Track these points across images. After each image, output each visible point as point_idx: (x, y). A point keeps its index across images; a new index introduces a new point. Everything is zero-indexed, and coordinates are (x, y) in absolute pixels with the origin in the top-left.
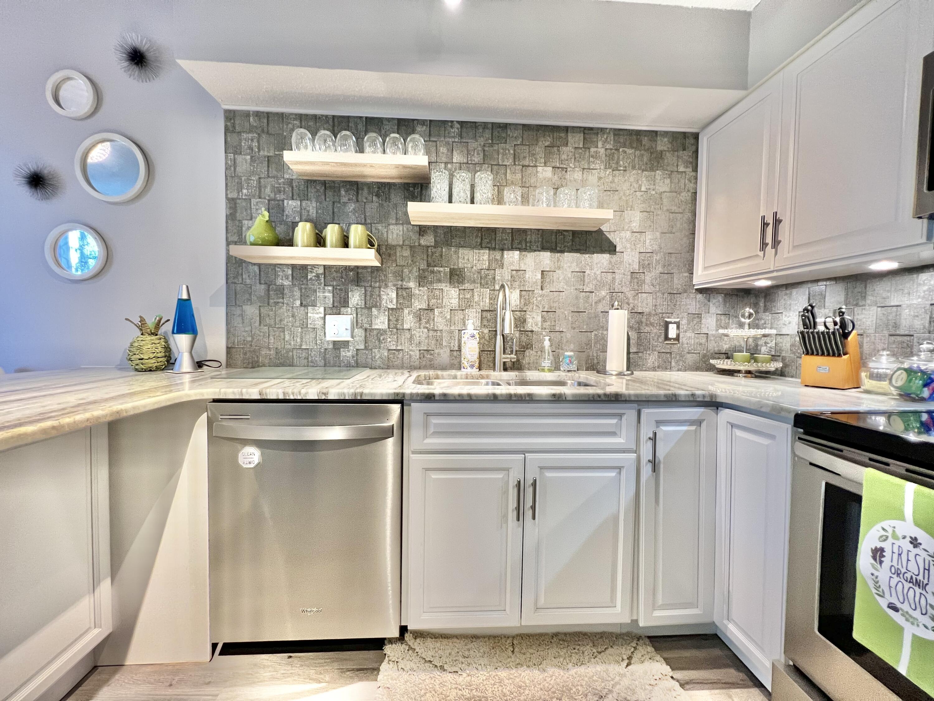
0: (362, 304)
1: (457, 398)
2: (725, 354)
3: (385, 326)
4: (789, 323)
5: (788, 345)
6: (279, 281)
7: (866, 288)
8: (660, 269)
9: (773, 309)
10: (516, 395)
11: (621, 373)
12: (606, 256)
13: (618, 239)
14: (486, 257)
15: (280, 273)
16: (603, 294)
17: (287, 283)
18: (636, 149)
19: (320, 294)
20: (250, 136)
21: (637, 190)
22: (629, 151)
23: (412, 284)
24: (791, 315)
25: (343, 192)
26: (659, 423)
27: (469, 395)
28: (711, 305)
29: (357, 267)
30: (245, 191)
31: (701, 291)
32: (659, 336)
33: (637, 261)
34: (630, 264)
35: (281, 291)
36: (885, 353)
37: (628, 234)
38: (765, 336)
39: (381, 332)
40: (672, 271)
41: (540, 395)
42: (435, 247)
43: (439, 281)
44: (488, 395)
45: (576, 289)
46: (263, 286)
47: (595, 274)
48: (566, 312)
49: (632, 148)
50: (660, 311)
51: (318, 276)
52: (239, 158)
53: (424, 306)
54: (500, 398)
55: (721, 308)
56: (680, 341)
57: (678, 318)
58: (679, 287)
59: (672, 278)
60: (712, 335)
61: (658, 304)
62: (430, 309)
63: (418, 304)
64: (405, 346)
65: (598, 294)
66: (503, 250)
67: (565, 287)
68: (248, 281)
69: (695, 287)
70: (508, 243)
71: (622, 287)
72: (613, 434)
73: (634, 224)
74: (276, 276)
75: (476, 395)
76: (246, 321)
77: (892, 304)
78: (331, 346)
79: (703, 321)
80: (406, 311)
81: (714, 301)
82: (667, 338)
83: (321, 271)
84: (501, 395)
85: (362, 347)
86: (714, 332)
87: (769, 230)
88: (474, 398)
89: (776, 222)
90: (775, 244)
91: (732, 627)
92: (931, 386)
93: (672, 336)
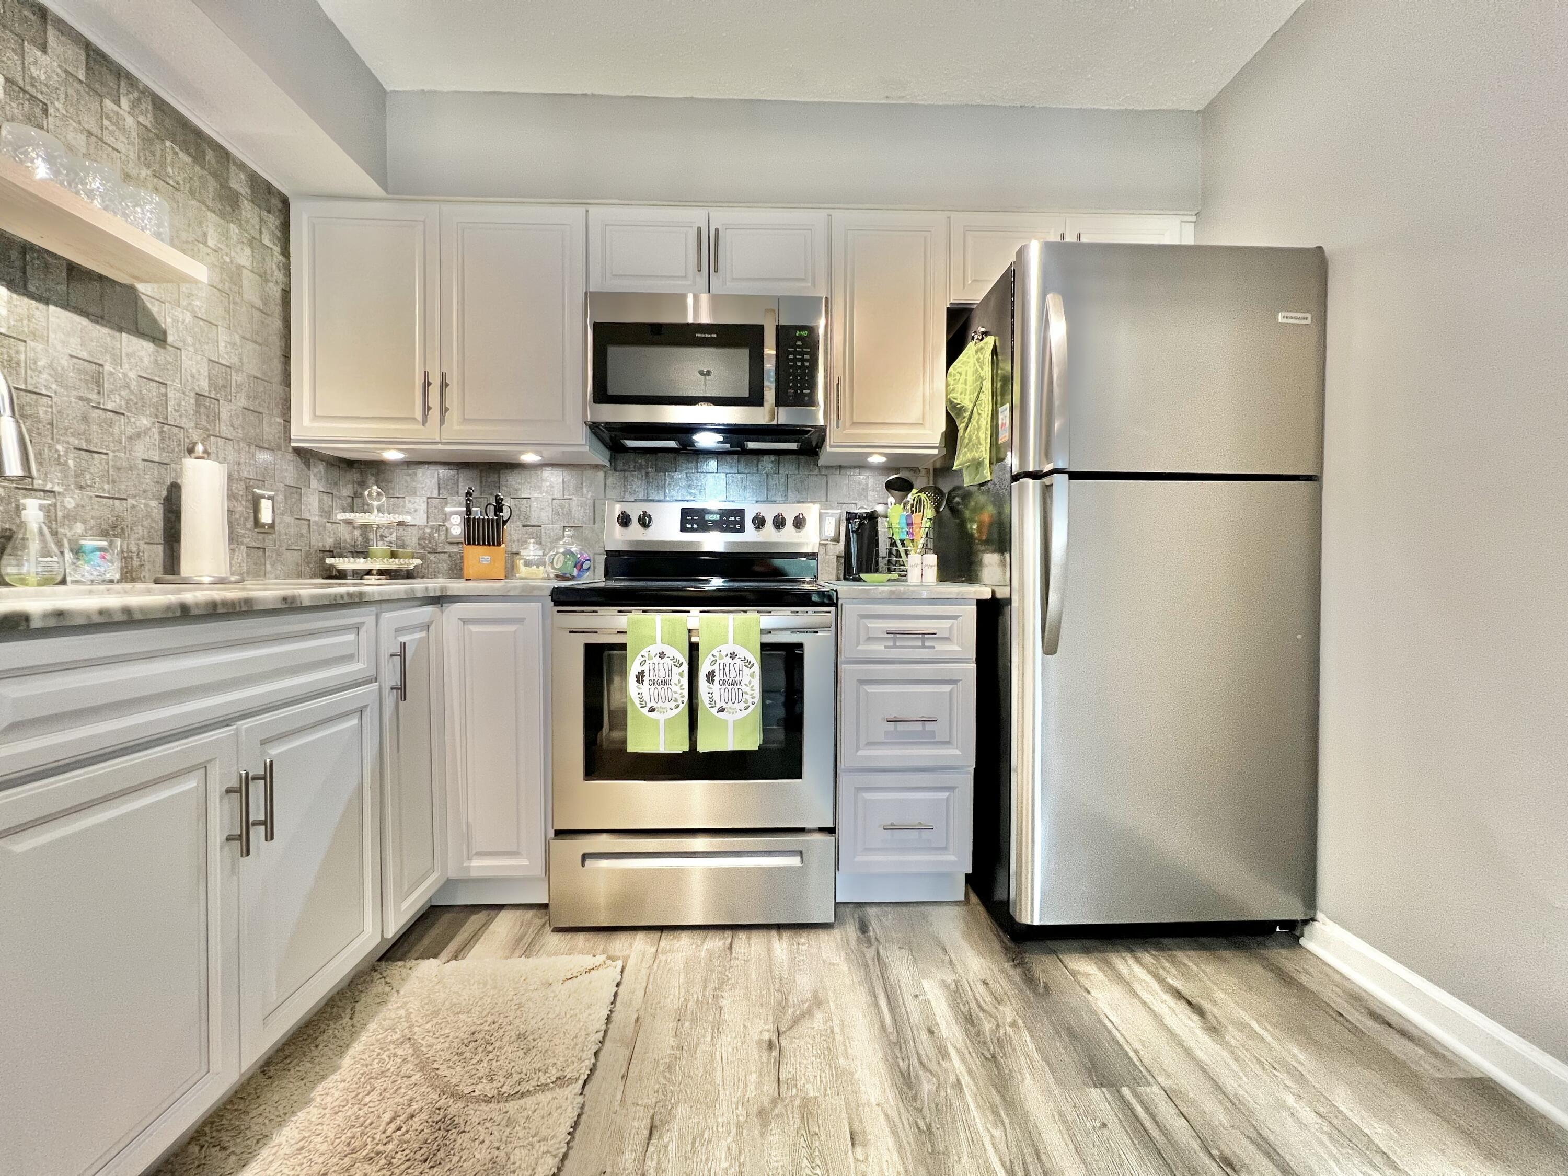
1: (97, 619)
2: (329, 551)
4: (416, 511)
5: (415, 540)
7: (499, 477)
8: (243, 400)
9: (391, 491)
10: (224, 603)
11: (223, 578)
12: (148, 346)
13: (169, 320)
16: (145, 422)
18: (195, 159)
21: (200, 239)
22: (183, 156)
24: (417, 500)
27: (127, 611)
28: (312, 477)
31: (298, 451)
32: (246, 519)
33: (206, 374)
34: (193, 376)
36: (532, 541)
37: (188, 318)
38: (400, 524)
40: (261, 410)
41: (264, 600)
44: (169, 608)
45: (81, 398)
47: (125, 375)
48: (59, 447)
49: (190, 155)
50: (245, 474)
54: (195, 612)
55: (323, 483)
56: (277, 528)
57: (272, 490)
58: (271, 438)
59: (261, 421)
60: (315, 522)
61: (242, 461)
65: (133, 420)
67: (54, 386)
69: (293, 444)
71: (181, 416)
72: (350, 658)
73: (198, 303)
75: (142, 610)
77: (523, 496)
79: (304, 499)
81: (316, 470)
82: (257, 522)
84: (197, 605)
86: (317, 519)
87: (434, 391)
88: (138, 617)
89: (444, 385)
90: (444, 410)
91: (476, 862)
92: (579, 565)
93: (266, 516)
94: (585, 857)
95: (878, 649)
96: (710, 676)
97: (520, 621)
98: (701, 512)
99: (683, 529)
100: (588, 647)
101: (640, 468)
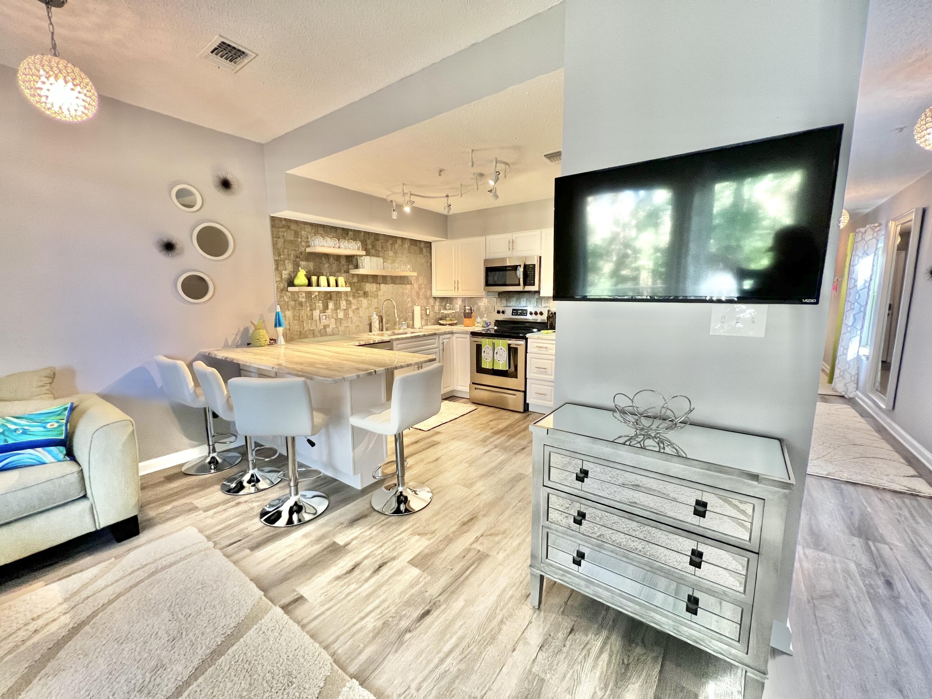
0: (333, 308)
3: (342, 317)
6: (300, 299)
8: (424, 290)
9: (452, 305)
11: (420, 328)
12: (409, 286)
13: (412, 280)
14: (375, 287)
15: (300, 296)
17: (303, 300)
19: (317, 304)
20: (283, 230)
22: (414, 247)
23: (351, 299)
25: (323, 259)
26: (443, 339)
28: (437, 303)
29: (331, 292)
30: (282, 256)
31: (434, 298)
32: (424, 314)
33: (418, 287)
34: (416, 289)
35: (301, 304)
38: (453, 312)
39: (341, 319)
40: (427, 292)
42: (358, 282)
43: (360, 296)
46: (293, 302)
47: (407, 292)
50: (424, 305)
51: (315, 296)
52: (279, 240)
53: (356, 307)
55: (439, 304)
56: (430, 315)
57: (429, 307)
58: (429, 297)
59: (427, 294)
60: (438, 312)
61: (424, 303)
62: (358, 309)
63: (354, 307)
64: (350, 325)
66: (380, 284)
68: (287, 300)
69: (432, 297)
70: (381, 281)
71: (414, 297)
72: (434, 344)
73: (416, 275)
74: (299, 297)
76: (287, 319)
78: (323, 327)
79: (435, 308)
80: (350, 310)
81: (437, 301)
82: (426, 314)
83: (317, 294)
85: (335, 326)
87: (456, 284)
89: (458, 282)
90: (458, 288)
91: (459, 387)
92: (487, 324)
93: (428, 313)
94: (476, 388)
95: (536, 350)
96: (497, 353)
97: (466, 338)
98: (517, 310)
99: (512, 315)
100: (477, 345)
101: (505, 297)
